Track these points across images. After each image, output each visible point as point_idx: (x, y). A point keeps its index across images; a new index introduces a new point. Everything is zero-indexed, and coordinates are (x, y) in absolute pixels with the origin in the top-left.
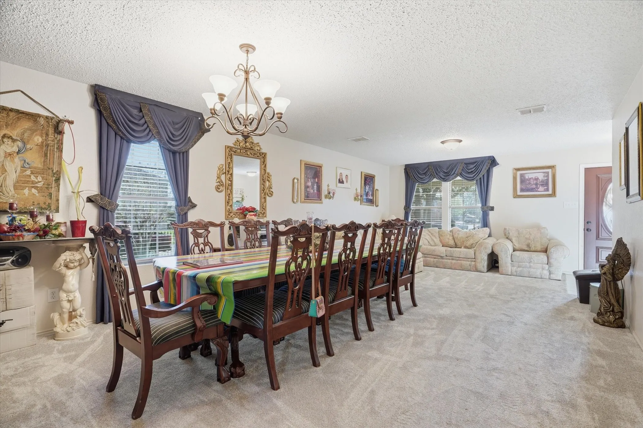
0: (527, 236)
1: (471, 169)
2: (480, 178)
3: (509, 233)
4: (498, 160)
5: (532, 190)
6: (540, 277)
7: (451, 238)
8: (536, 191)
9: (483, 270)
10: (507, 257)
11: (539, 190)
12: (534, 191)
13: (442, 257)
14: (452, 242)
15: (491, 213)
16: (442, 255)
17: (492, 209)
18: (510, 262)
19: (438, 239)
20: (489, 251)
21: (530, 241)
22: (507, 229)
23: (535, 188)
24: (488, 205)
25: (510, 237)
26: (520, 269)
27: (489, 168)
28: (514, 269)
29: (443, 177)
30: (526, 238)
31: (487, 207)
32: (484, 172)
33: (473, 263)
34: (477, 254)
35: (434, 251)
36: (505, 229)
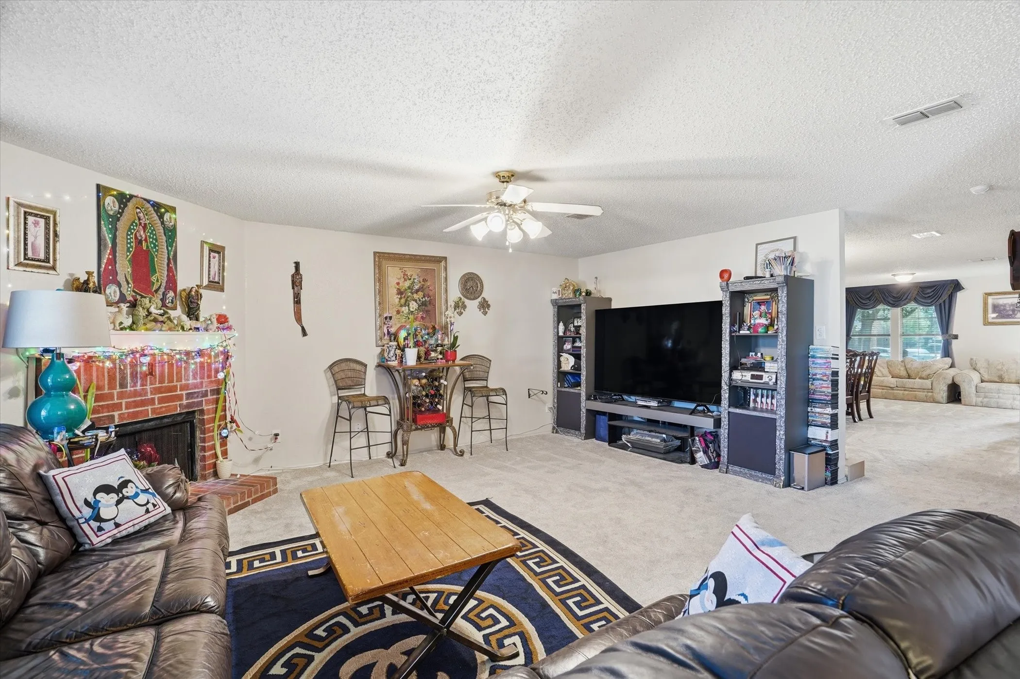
0: (1000, 367)
1: (929, 293)
2: (940, 304)
3: (976, 364)
4: (963, 283)
5: (1008, 316)
6: (1010, 407)
7: (902, 369)
8: (1013, 318)
9: (941, 400)
10: (971, 387)
11: (1016, 316)
12: (1010, 318)
13: (892, 388)
14: (904, 373)
15: (954, 342)
16: (892, 386)
17: (956, 337)
18: (975, 392)
19: (887, 370)
20: (950, 382)
21: (1002, 373)
22: (974, 360)
23: (1011, 315)
24: (950, 332)
25: (977, 368)
26: (985, 400)
27: (952, 292)
28: (980, 399)
29: (892, 302)
30: (998, 370)
31: (950, 336)
32: (945, 297)
33: (930, 394)
34: (934, 384)
35: (883, 381)
36: (972, 359)
